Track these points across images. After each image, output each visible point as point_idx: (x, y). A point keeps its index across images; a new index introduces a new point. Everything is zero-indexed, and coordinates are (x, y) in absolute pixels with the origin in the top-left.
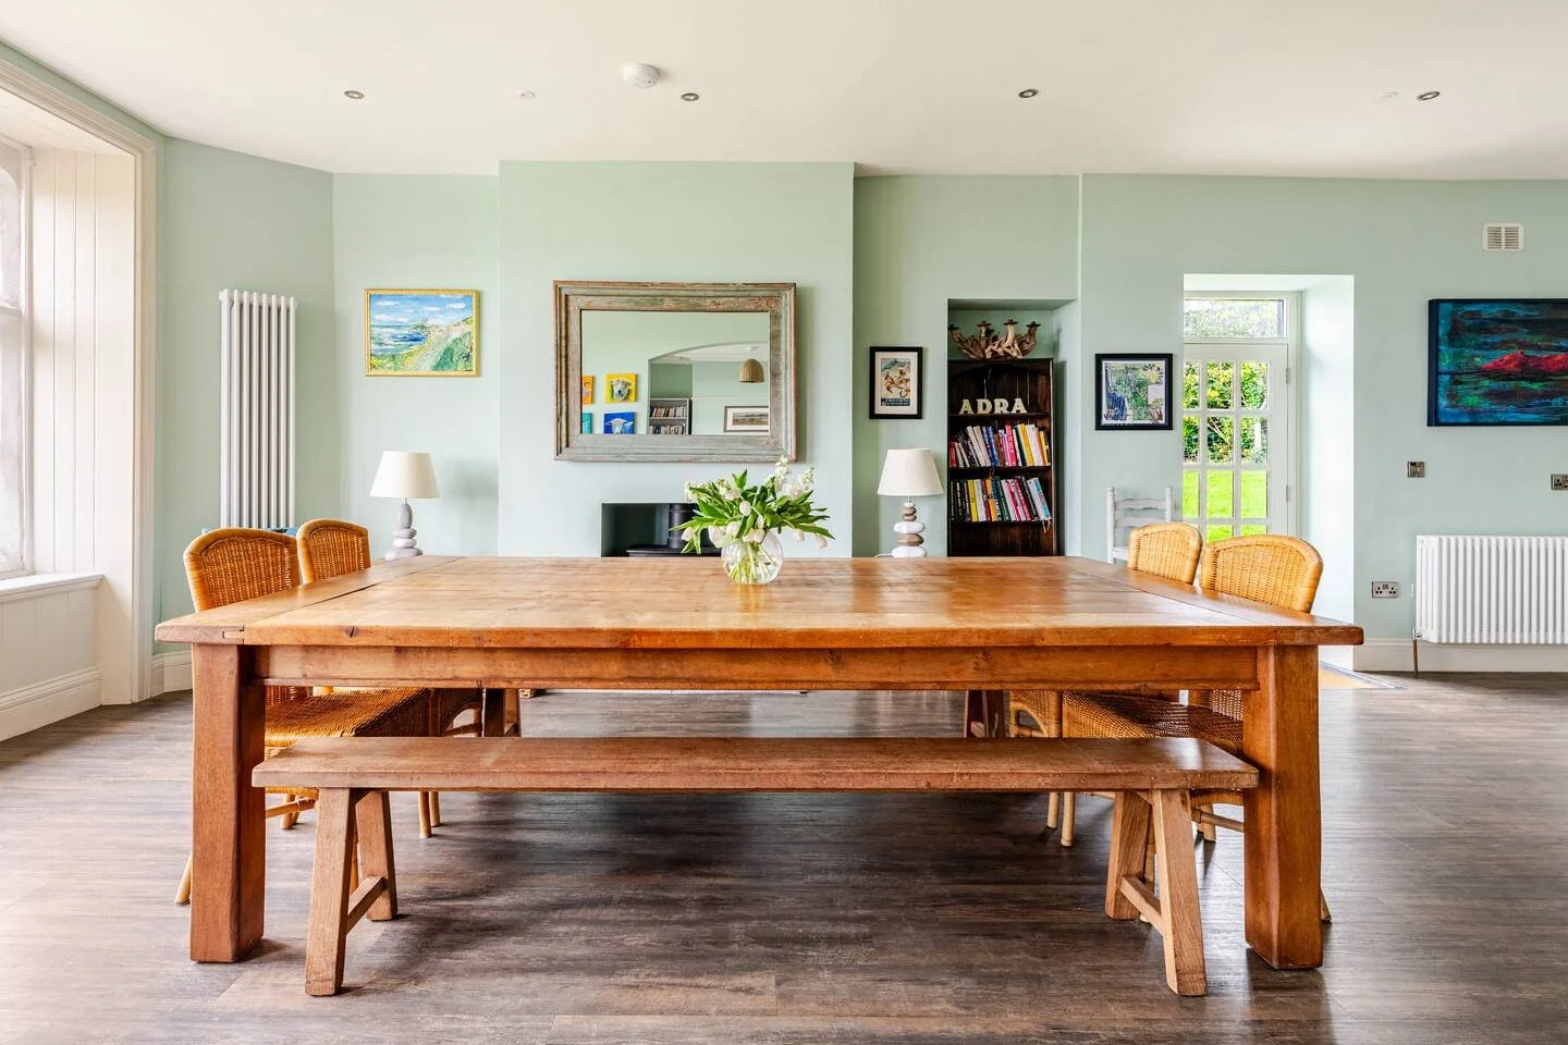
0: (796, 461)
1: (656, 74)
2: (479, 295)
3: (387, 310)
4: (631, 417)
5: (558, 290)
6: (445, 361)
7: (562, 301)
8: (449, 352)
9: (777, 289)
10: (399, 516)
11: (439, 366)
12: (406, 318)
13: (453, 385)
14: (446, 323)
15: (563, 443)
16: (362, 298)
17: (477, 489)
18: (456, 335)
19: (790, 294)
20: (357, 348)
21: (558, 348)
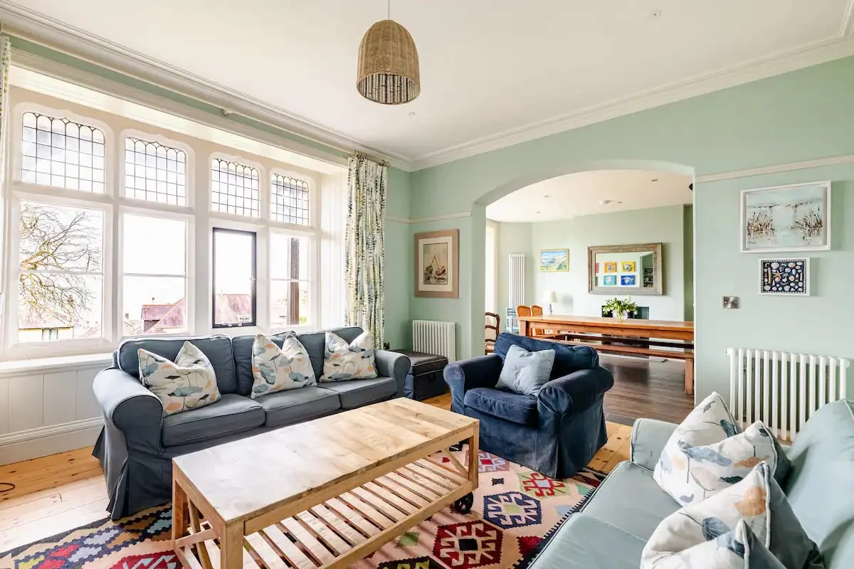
0: (663, 294)
1: (607, 202)
2: (568, 250)
3: (546, 255)
4: (633, 277)
5: (589, 249)
6: (560, 267)
7: (590, 252)
8: (560, 265)
9: (656, 244)
10: (549, 307)
11: (558, 269)
12: (550, 257)
13: (562, 274)
14: (561, 258)
15: (590, 289)
16: (540, 253)
17: (568, 301)
18: (562, 261)
19: (660, 246)
20: (538, 265)
21: (589, 264)
